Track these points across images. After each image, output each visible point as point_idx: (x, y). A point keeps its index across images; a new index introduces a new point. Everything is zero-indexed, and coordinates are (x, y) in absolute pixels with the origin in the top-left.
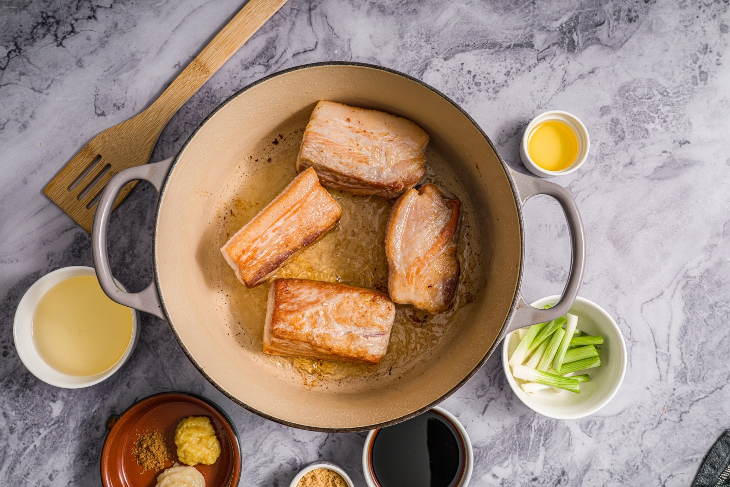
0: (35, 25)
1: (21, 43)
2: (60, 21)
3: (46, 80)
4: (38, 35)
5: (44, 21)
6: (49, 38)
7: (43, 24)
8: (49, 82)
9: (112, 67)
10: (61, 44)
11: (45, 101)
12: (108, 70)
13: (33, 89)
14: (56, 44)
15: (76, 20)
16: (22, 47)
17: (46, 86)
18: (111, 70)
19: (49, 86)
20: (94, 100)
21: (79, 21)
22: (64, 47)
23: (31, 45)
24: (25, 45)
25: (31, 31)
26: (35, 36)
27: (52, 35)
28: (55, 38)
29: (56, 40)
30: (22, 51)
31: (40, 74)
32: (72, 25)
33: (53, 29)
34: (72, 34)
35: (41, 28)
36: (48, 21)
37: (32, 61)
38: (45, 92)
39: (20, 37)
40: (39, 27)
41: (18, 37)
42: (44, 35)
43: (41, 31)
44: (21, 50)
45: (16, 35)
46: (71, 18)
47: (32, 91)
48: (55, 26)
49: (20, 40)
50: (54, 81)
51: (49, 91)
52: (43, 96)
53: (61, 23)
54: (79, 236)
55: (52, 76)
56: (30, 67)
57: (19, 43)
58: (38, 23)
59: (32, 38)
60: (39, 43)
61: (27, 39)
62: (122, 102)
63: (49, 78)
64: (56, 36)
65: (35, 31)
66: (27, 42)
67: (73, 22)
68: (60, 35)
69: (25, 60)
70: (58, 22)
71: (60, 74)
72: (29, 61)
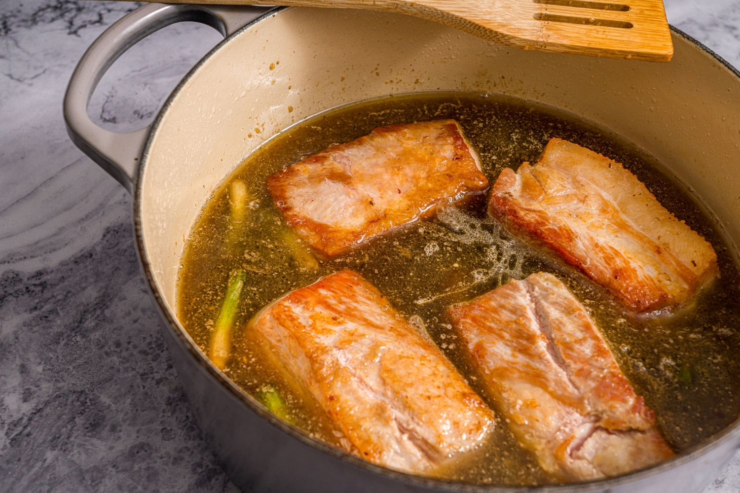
0: (44, 6)
1: (13, 23)
2: (83, 8)
3: (36, 68)
4: (43, 18)
5: (59, 5)
6: (60, 24)
7: (56, 8)
8: (41, 71)
9: (146, 67)
10: (75, 32)
11: (22, 92)
12: (140, 71)
13: (11, 76)
14: (68, 31)
15: (109, 11)
16: (13, 28)
17: (33, 75)
18: (143, 71)
19: (36, 76)
20: (105, 101)
21: (112, 13)
22: (79, 36)
23: (29, 27)
24: (19, 26)
25: (34, 12)
26: (38, 19)
27: (65, 21)
28: (68, 24)
29: (69, 28)
30: (9, 32)
31: (28, 61)
32: (100, 15)
33: (68, 16)
34: (97, 24)
35: (51, 12)
36: (65, 6)
37: (21, 44)
38: (27, 81)
39: (15, 16)
40: (49, 10)
41: (11, 16)
42: (53, 20)
43: (50, 14)
44: (10, 30)
45: (8, 14)
46: (102, 7)
47: (8, 78)
48: (73, 13)
49: (12, 19)
50: (47, 72)
51: (35, 81)
52: (22, 87)
53: (84, 11)
54: (11, 275)
55: (46, 65)
56: (16, 51)
57: (9, 23)
58: (49, 6)
59: (34, 19)
60: (40, 26)
61: (24, 21)
62: (149, 111)
63: (41, 67)
64: (71, 23)
65: (41, 13)
66: (23, 24)
67: (103, 12)
68: (78, 22)
69: (11, 42)
70: (79, 9)
71: (60, 65)
72: (16, 43)
